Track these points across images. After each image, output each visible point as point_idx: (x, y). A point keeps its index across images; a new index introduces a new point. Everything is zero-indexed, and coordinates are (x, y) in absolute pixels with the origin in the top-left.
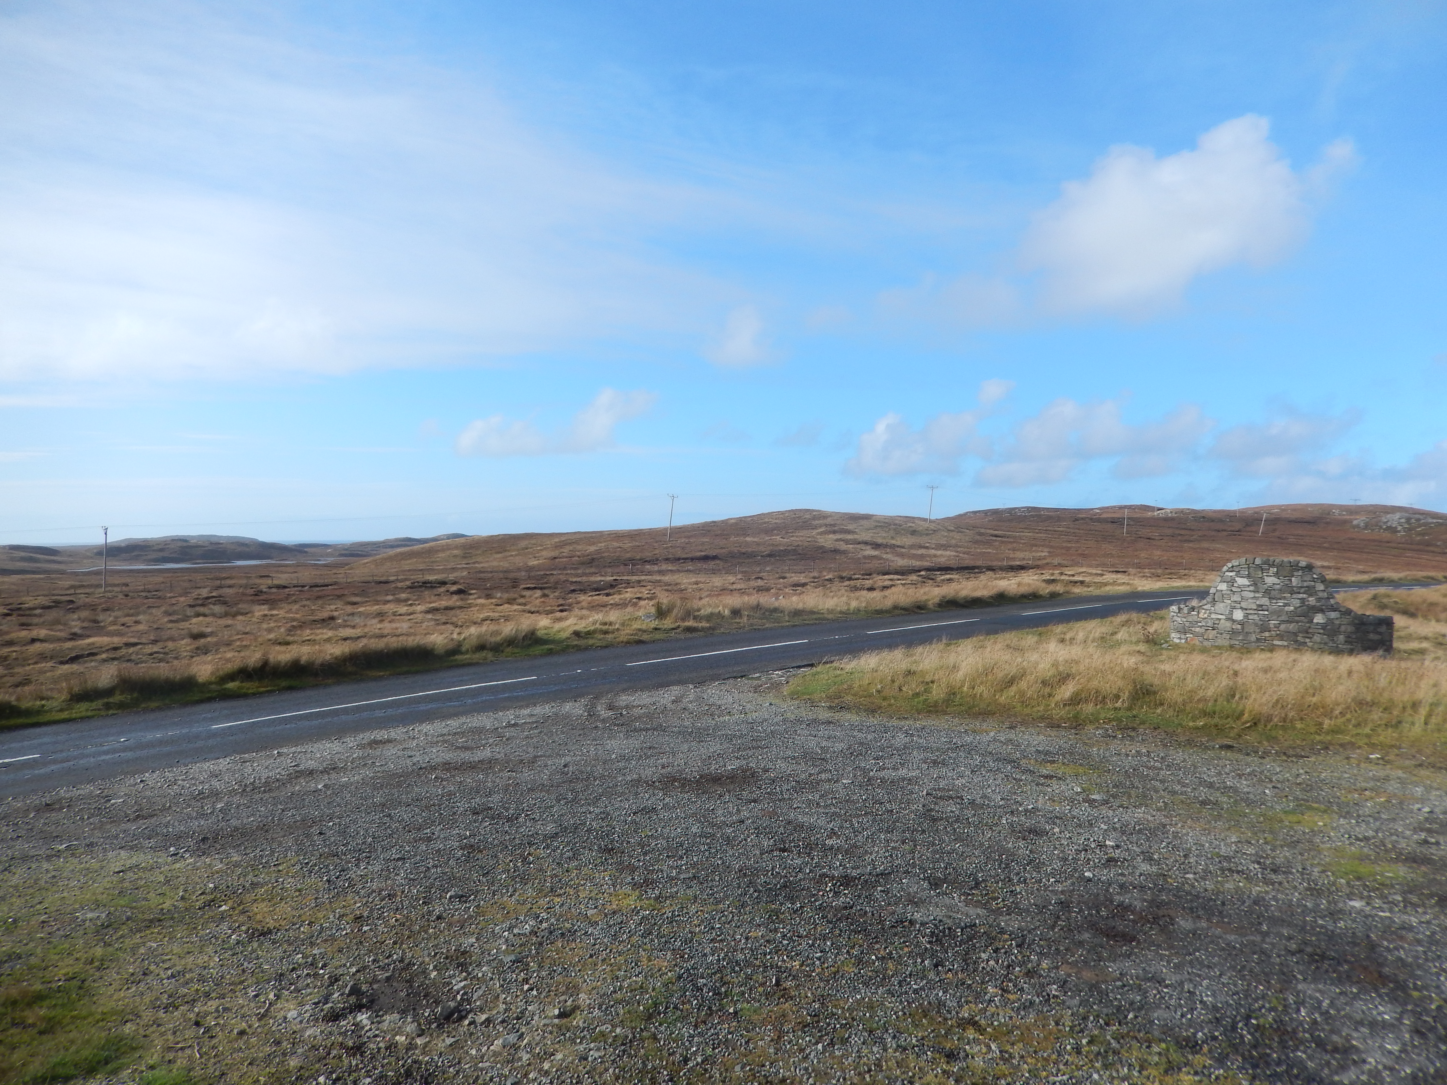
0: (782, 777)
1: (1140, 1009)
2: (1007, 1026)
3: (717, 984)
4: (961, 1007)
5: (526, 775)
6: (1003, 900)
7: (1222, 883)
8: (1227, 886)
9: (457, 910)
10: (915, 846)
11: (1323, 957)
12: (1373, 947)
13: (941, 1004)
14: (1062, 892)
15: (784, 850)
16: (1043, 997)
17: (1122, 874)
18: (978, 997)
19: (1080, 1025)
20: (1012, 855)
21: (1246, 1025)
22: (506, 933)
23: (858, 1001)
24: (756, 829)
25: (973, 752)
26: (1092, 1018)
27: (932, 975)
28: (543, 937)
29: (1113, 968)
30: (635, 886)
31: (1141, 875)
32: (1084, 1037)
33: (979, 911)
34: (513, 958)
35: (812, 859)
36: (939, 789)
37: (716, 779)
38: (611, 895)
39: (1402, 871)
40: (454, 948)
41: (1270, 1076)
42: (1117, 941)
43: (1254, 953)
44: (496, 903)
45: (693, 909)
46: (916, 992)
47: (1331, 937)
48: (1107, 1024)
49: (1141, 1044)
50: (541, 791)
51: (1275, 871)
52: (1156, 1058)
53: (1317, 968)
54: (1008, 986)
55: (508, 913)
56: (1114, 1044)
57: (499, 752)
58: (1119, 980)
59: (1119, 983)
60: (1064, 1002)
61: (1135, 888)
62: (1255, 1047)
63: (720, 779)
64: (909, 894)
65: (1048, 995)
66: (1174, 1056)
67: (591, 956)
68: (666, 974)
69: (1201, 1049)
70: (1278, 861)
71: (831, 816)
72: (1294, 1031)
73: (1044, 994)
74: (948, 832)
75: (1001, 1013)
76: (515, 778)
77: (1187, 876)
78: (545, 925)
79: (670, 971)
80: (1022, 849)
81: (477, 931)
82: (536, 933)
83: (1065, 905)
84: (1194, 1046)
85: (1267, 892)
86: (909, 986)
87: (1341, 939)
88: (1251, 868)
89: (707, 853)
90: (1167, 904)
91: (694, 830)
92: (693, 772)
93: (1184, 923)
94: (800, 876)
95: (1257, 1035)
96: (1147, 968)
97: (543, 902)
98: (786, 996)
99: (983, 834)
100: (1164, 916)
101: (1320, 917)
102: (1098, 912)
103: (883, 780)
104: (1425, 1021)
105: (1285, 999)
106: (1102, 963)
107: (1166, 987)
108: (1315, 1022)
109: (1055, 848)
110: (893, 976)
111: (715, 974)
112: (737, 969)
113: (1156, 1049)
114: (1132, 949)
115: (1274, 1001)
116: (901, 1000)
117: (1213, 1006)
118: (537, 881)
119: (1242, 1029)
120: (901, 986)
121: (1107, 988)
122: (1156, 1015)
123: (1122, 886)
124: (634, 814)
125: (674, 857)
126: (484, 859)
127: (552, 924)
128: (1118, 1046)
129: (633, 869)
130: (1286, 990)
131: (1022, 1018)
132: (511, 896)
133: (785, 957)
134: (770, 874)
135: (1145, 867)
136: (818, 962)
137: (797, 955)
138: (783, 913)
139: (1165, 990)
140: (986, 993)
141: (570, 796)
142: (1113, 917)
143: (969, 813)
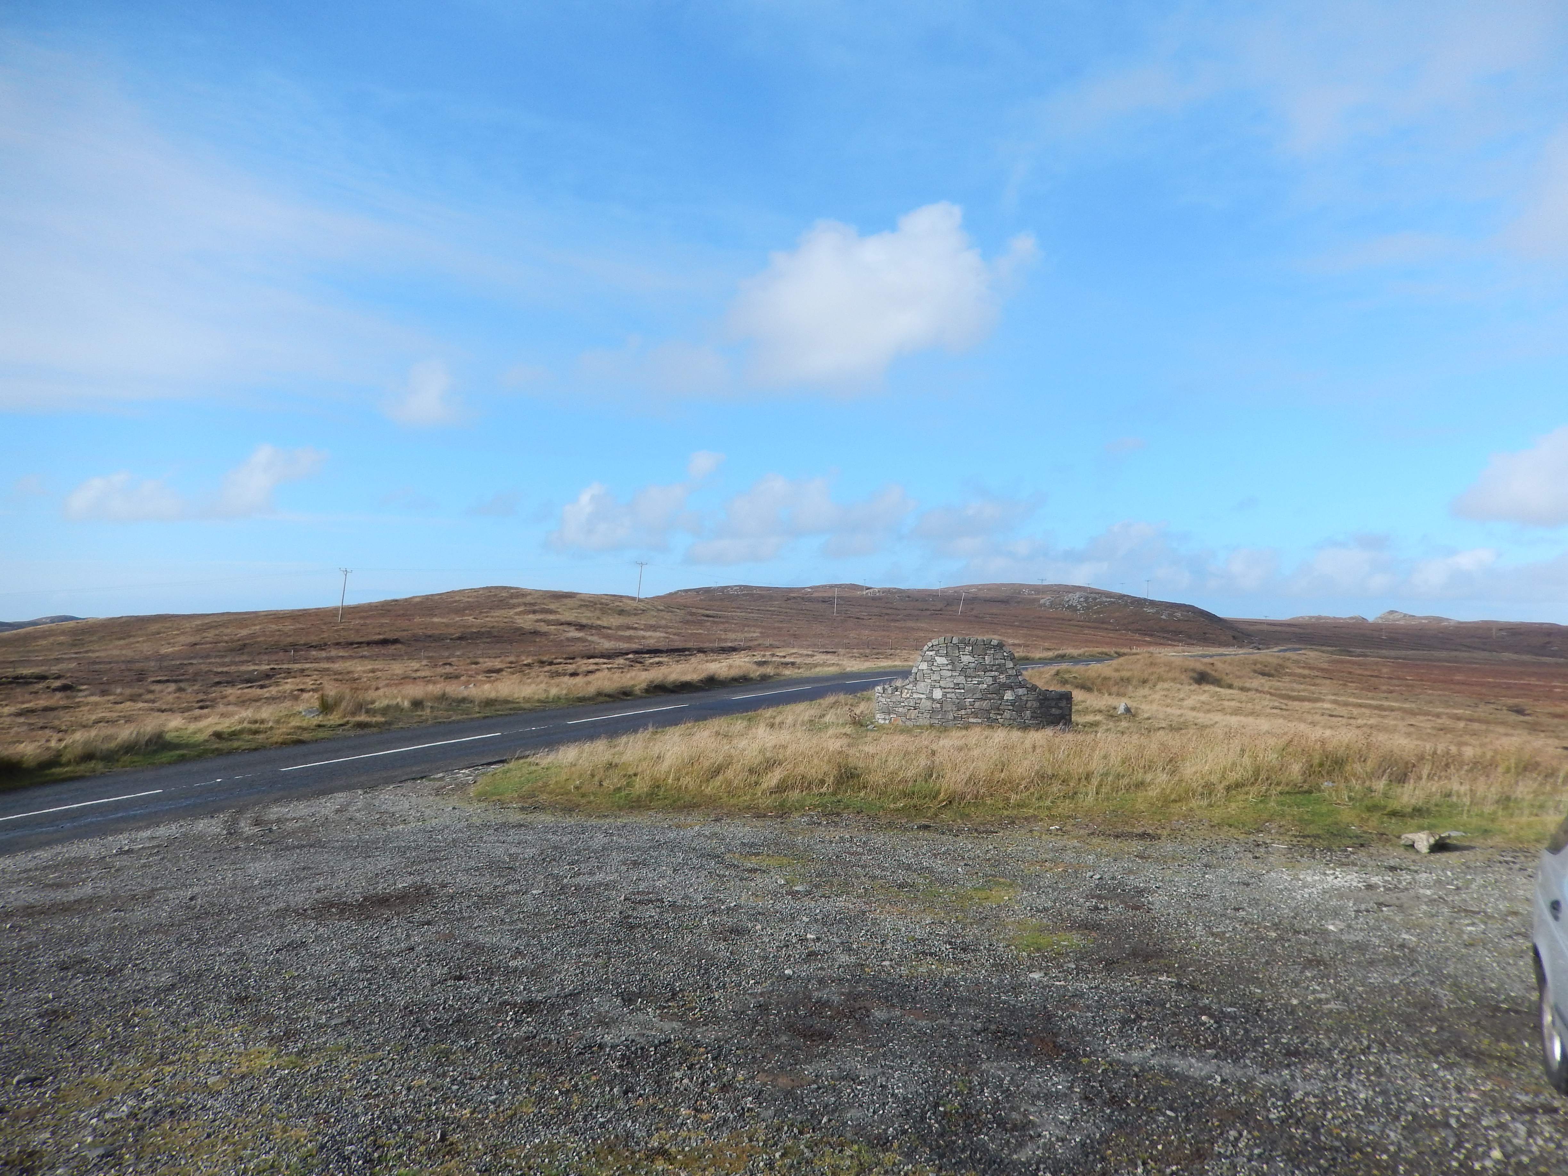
0: (463, 892)
1: (834, 1111)
2: (699, 1150)
3: (369, 1150)
4: (650, 1136)
5: (139, 914)
6: (701, 1010)
7: (915, 968)
8: (920, 969)
9: (26, 1098)
10: (609, 959)
11: (1006, 1033)
12: (1049, 1017)
13: (629, 1135)
14: (762, 994)
15: (459, 978)
16: (737, 1112)
17: (822, 968)
18: (669, 1121)
19: (774, 1137)
20: (712, 959)
21: (934, 1114)
22: (94, 1121)
23: (536, 1147)
24: (428, 956)
25: (676, 849)
26: (786, 1128)
27: (621, 1104)
28: (145, 1119)
29: (809, 1070)
30: (272, 1040)
31: (840, 967)
32: (777, 1150)
33: (675, 1025)
34: (101, 1151)
35: (493, 985)
36: (638, 893)
37: (383, 901)
38: (240, 1054)
39: (1075, 939)
40: (17, 1149)
41: (955, 1164)
42: (814, 1041)
43: (944, 1037)
44: (83, 1083)
45: (344, 1061)
46: (602, 1125)
47: (1013, 1011)
48: (801, 1133)
49: (834, 1150)
50: (157, 933)
51: (964, 950)
52: (848, 1162)
53: (1000, 1045)
54: (701, 1105)
55: (98, 1094)
56: (808, 1154)
57: (105, 888)
58: (814, 1082)
59: (815, 1086)
60: (758, 1114)
61: (833, 982)
62: (942, 1135)
63: (388, 900)
64: (600, 1014)
65: (743, 1109)
66: (866, 1157)
67: (209, 1136)
68: (305, 1146)
69: (892, 1145)
70: (968, 940)
71: (517, 933)
72: (978, 1114)
73: (739, 1108)
74: (645, 940)
75: (693, 1136)
76: (123, 919)
77: (884, 963)
78: (149, 1103)
79: (311, 1141)
80: (723, 951)
81: (53, 1123)
82: (136, 1115)
83: (763, 1008)
84: (884, 1143)
85: (957, 973)
86: (594, 1121)
87: (1022, 1013)
88: (943, 949)
89: (366, 991)
90: (863, 995)
91: (352, 964)
92: (355, 894)
93: (879, 1014)
94: (477, 1006)
95: (944, 1122)
96: (842, 1066)
97: (149, 1074)
98: (452, 1151)
99: (683, 939)
100: (860, 1008)
101: (1003, 992)
102: (796, 1012)
103: (578, 888)
104: (1093, 1087)
105: (970, 1082)
106: (798, 1067)
107: (860, 1084)
108: (997, 1101)
109: (757, 946)
110: (577, 1111)
111: (368, 1136)
112: (395, 1127)
113: (848, 1152)
114: (828, 1047)
115: (960, 1084)
116: (585, 1138)
117: (904, 1098)
118: (143, 1048)
119: (930, 1119)
120: (585, 1121)
121: (802, 1093)
122: (849, 1115)
123: (821, 981)
124: (277, 951)
125: (323, 999)
126: (71, 1027)
127: (159, 1102)
128: (811, 1155)
129: (270, 1020)
130: (972, 1071)
131: (714, 1139)
132: (105, 1071)
133: (454, 1106)
134: (441, 1008)
135: (844, 958)
136: (492, 1107)
137: (468, 1101)
138: (455, 1053)
139: (859, 1087)
140: (678, 1117)
141: (195, 936)
142: (811, 1015)
143: (669, 916)
